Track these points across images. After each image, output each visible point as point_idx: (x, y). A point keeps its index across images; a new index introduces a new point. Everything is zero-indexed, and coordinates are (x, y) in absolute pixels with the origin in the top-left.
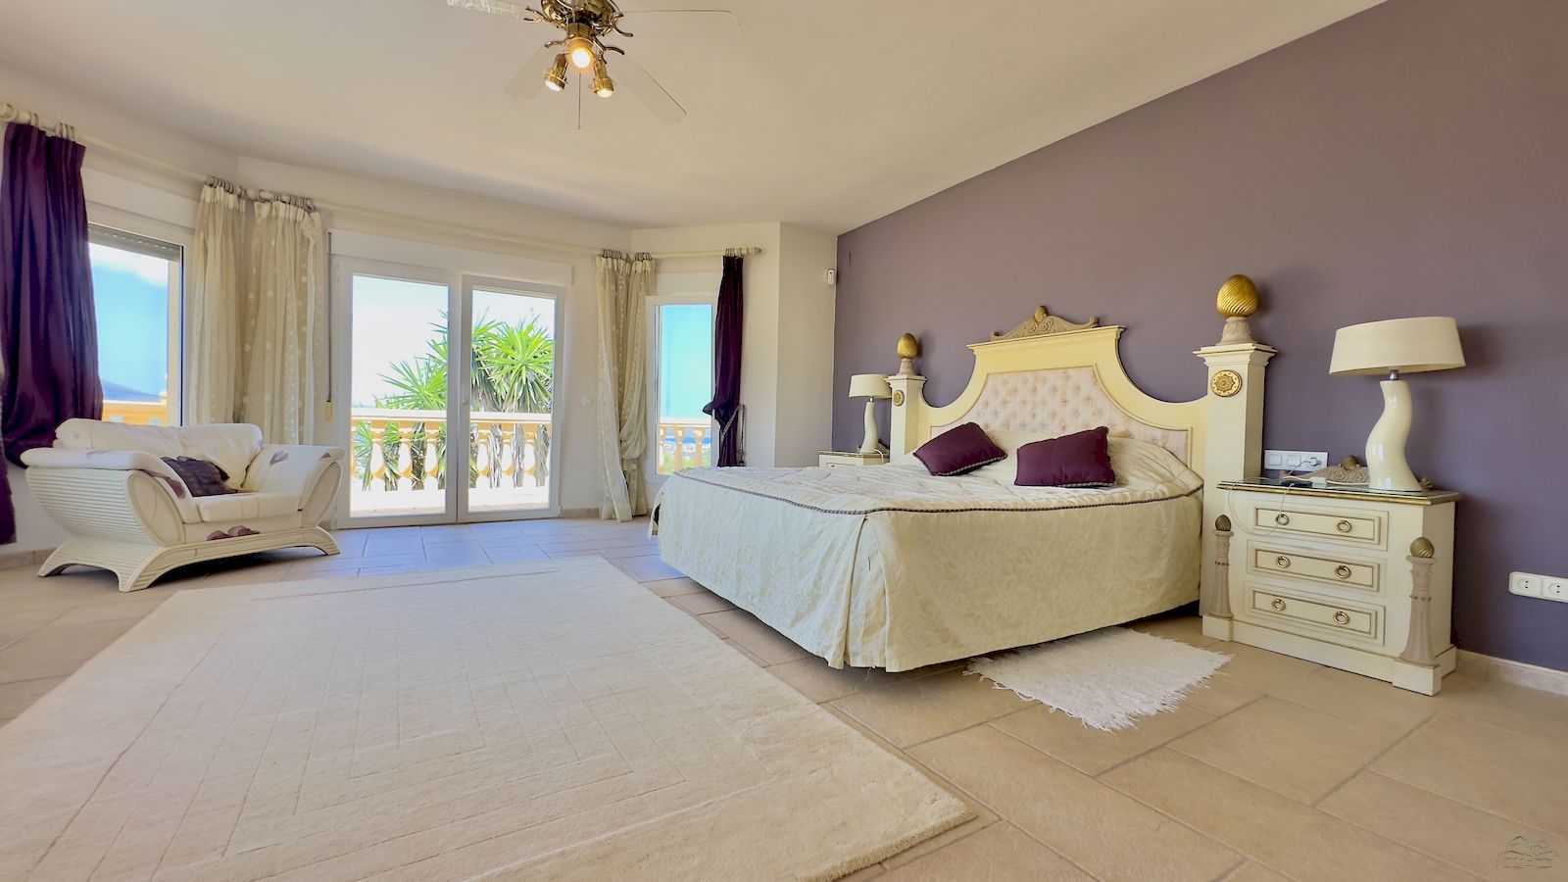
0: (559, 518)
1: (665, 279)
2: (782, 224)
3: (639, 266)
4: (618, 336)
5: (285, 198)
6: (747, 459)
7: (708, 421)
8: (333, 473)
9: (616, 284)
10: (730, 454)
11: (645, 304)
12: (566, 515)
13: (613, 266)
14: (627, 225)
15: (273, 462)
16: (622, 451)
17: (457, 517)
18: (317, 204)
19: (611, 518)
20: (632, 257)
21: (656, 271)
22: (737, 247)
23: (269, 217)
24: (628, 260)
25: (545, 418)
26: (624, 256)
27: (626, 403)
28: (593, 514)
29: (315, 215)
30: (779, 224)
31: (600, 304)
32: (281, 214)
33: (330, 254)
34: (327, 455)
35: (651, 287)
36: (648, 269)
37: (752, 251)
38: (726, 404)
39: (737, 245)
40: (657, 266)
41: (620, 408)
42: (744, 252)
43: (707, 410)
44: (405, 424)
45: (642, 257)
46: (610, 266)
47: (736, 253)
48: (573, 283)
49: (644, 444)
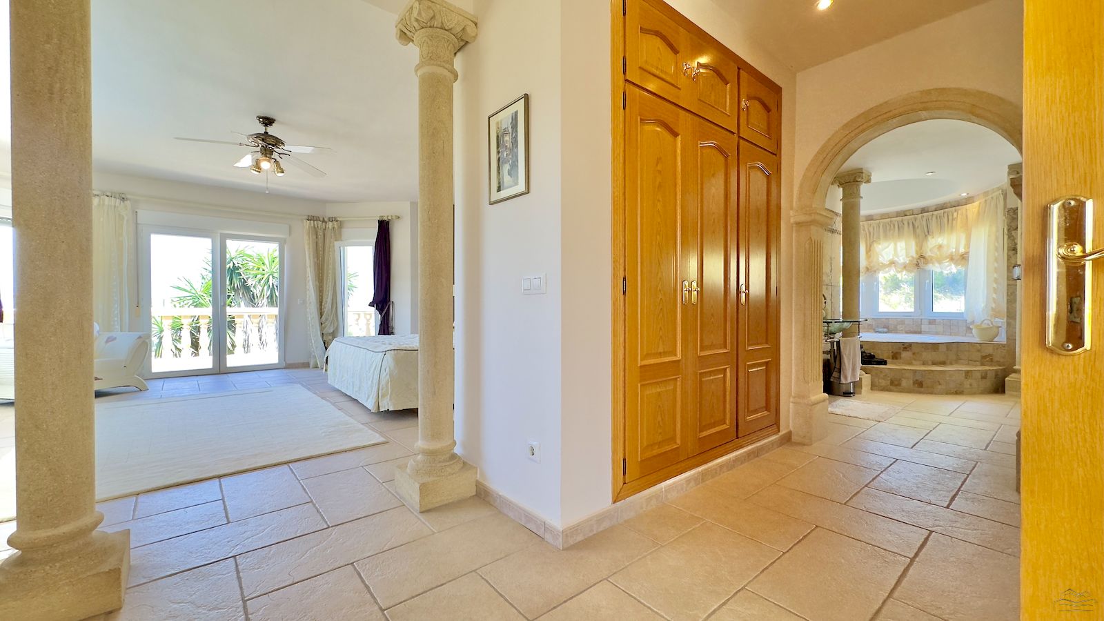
0: (285, 368)
1: (345, 231)
2: (411, 203)
3: (330, 225)
4: (318, 265)
5: (108, 194)
6: (395, 331)
7: (373, 310)
8: (143, 348)
9: (317, 235)
10: (385, 328)
11: (334, 246)
12: (289, 366)
13: (314, 225)
14: (324, 202)
15: (107, 341)
16: (322, 329)
17: (220, 369)
18: (129, 196)
19: (316, 367)
20: (326, 219)
21: (341, 227)
22: (386, 215)
23: (99, 205)
24: (323, 221)
25: (275, 311)
26: (321, 219)
27: (324, 300)
28: (306, 365)
29: (128, 203)
30: (409, 203)
31: (306, 247)
32: (106, 203)
33: (137, 224)
34: (140, 337)
35: (338, 237)
36: (336, 226)
37: (394, 218)
38: (382, 300)
39: (385, 212)
40: (341, 225)
41: (321, 305)
42: (390, 218)
43: (371, 305)
44: (185, 317)
45: (332, 220)
46: (312, 225)
47: (385, 219)
48: (290, 235)
49: (336, 325)
